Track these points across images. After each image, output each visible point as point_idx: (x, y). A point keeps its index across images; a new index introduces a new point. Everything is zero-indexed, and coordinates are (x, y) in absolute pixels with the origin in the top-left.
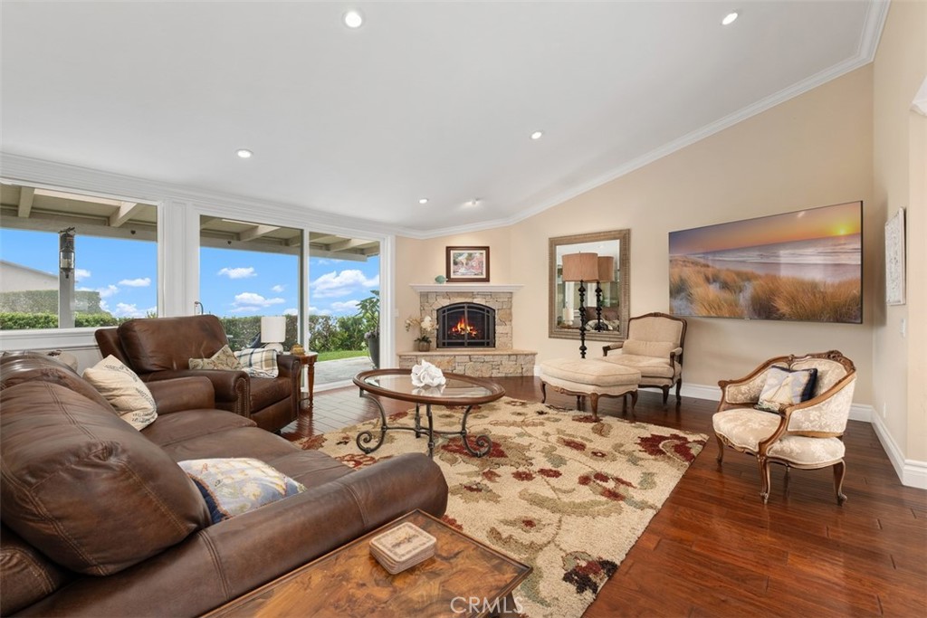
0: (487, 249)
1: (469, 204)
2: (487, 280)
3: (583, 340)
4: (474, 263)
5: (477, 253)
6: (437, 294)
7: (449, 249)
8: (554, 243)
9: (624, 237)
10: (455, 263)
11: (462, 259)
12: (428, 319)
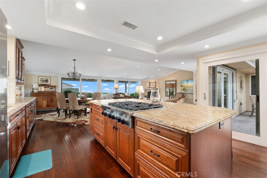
0: (156, 82)
1: (152, 76)
2: (156, 87)
3: (169, 97)
4: (154, 85)
5: (154, 83)
6: (148, 90)
7: (149, 82)
8: (166, 81)
9: (176, 81)
10: (151, 85)
11: (152, 84)
12: (146, 93)
